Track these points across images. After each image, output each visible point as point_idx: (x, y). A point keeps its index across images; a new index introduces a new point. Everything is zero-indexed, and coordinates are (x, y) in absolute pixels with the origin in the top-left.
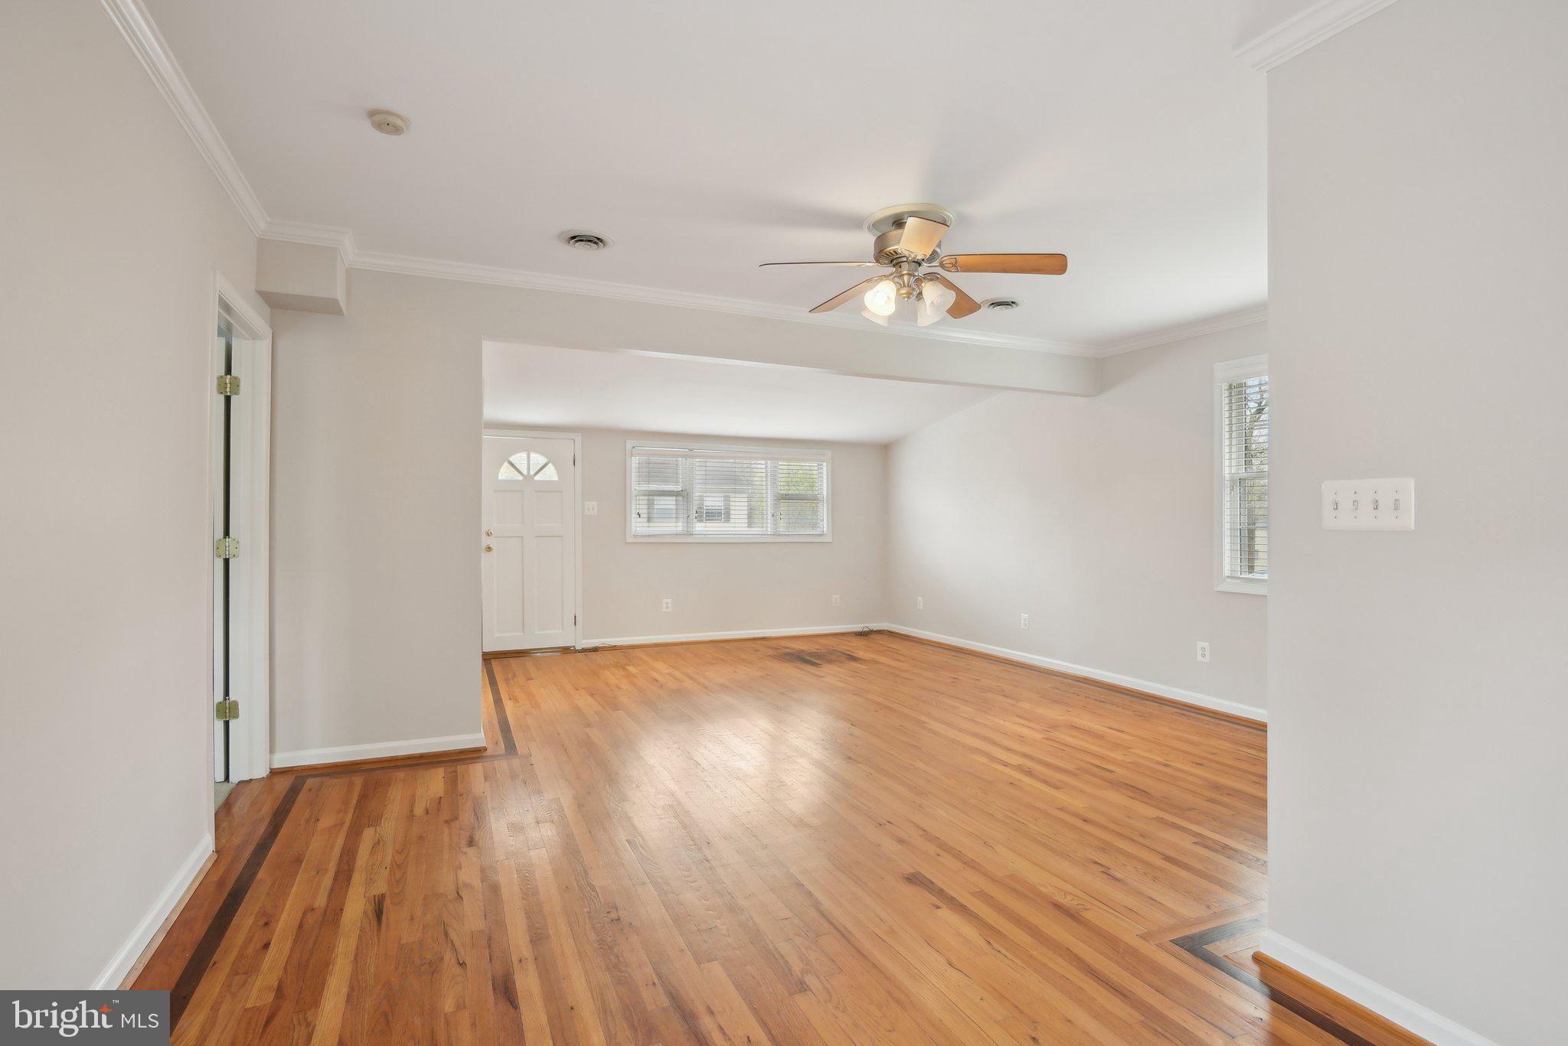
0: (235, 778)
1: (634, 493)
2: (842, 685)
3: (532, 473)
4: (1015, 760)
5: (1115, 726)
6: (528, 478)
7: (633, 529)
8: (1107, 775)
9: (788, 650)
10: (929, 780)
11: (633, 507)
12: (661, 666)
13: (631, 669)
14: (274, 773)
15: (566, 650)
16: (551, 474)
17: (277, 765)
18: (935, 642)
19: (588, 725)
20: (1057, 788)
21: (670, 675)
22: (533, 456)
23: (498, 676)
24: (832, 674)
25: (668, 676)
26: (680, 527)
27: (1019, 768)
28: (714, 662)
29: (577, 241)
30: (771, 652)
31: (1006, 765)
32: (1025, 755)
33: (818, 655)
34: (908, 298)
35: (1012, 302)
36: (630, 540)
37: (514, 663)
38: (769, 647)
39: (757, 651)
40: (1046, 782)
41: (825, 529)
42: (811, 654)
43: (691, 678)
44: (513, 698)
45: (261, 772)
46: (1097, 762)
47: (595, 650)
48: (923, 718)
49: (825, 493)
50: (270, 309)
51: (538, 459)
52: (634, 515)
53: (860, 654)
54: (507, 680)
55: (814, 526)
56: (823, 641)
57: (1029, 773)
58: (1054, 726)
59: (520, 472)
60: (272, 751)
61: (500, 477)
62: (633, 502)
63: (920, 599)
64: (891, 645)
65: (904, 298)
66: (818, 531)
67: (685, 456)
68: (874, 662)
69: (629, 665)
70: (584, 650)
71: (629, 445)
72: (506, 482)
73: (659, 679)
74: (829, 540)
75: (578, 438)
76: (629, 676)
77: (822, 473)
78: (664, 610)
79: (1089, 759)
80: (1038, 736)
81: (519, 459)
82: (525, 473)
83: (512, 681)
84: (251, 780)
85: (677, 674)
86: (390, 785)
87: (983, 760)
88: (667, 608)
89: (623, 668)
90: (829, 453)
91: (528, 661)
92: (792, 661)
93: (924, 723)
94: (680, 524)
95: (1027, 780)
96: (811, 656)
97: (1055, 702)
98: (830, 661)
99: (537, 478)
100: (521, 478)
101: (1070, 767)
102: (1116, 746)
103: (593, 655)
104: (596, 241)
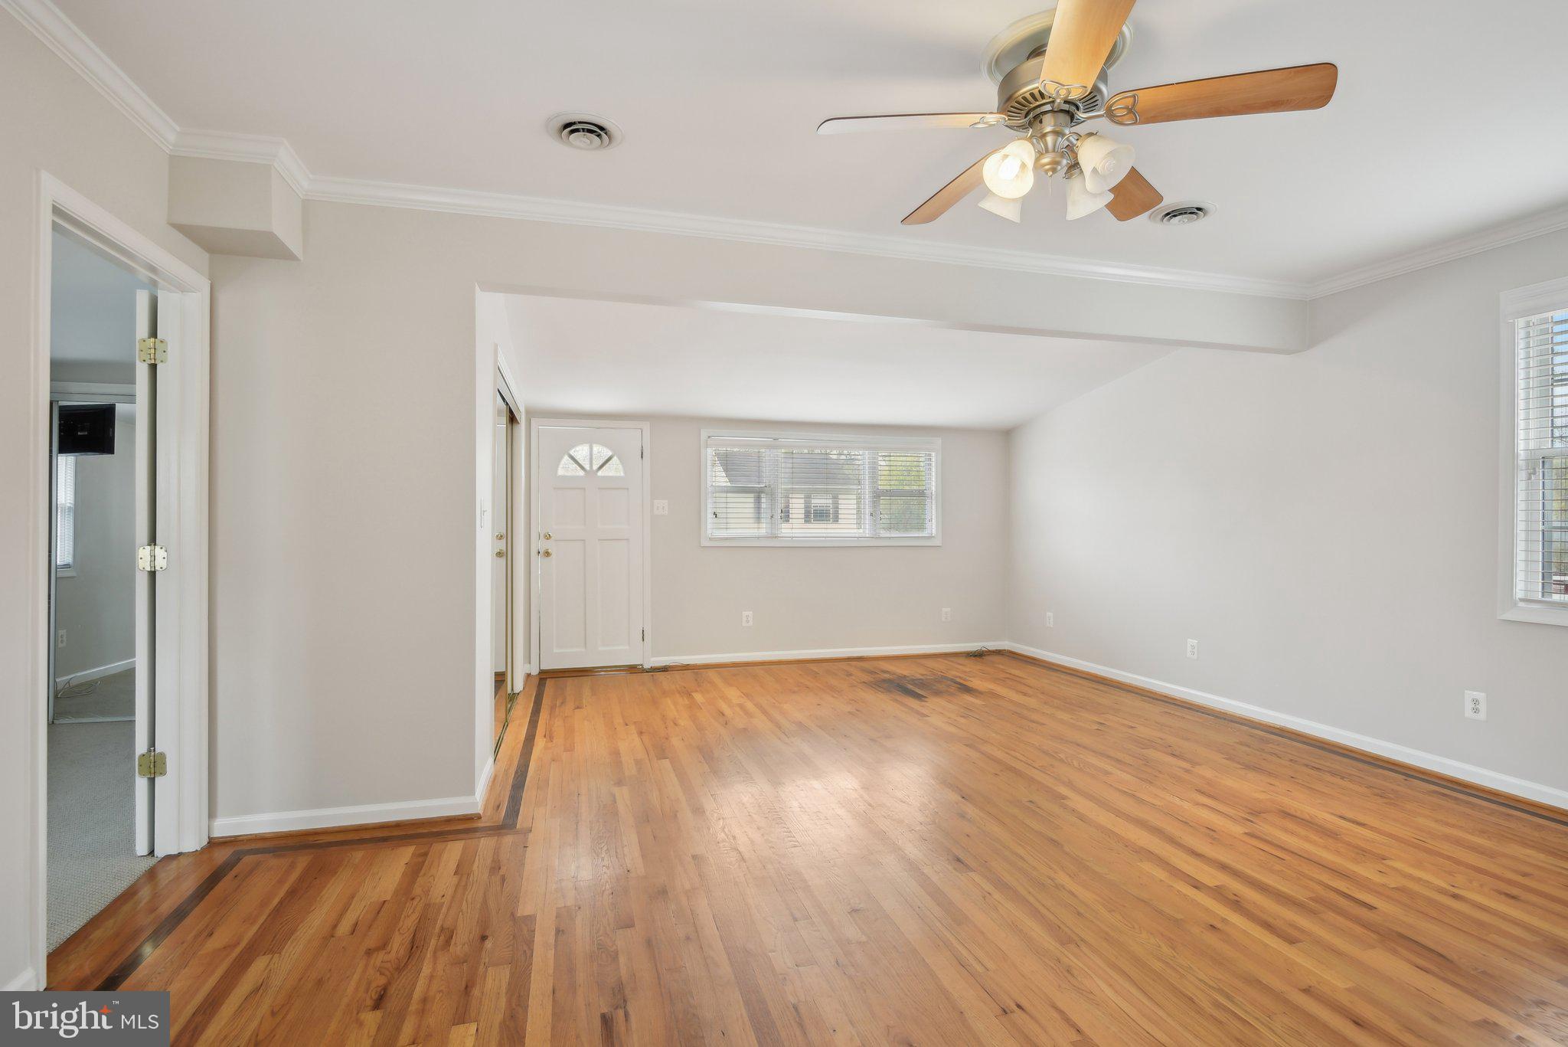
0: (160, 852)
1: (710, 489)
2: (952, 729)
3: (595, 467)
4: (1211, 877)
5: (1350, 815)
6: (590, 474)
7: (709, 532)
8: (1363, 912)
9: (887, 676)
10: (1079, 914)
11: (709, 506)
12: (733, 694)
13: (698, 697)
14: (213, 844)
15: (633, 669)
16: (614, 470)
17: (217, 833)
18: (1069, 669)
19: (619, 783)
20: (1292, 941)
21: (741, 706)
22: (596, 448)
23: (546, 702)
24: (939, 712)
25: (737, 709)
26: (763, 529)
27: (1218, 893)
28: (796, 689)
29: (573, 132)
30: (867, 678)
31: (1197, 885)
32: (1224, 867)
33: (922, 684)
34: (1054, 170)
35: (1199, 209)
36: (705, 543)
37: (570, 683)
38: (864, 670)
39: (850, 675)
40: (1268, 926)
41: (934, 531)
42: (914, 682)
43: (765, 712)
44: (549, 736)
45: (192, 843)
46: (1341, 885)
47: (665, 669)
48: (1063, 790)
49: (934, 488)
50: (207, 255)
51: (602, 452)
52: (710, 516)
53: (976, 683)
54: (553, 708)
55: (921, 527)
56: (930, 663)
57: (1236, 904)
58: (1256, 812)
59: (582, 468)
60: (212, 815)
61: (561, 472)
62: (709, 501)
63: (1049, 614)
64: (1014, 671)
65: (1046, 171)
66: (925, 534)
67: (769, 447)
68: (993, 695)
69: (696, 691)
70: (654, 670)
71: (704, 434)
72: (564, 477)
73: (726, 714)
74: (937, 542)
75: (646, 426)
76: (693, 706)
77: (930, 465)
78: (744, 625)
79: (1325, 878)
80: (1238, 830)
81: (581, 452)
82: (587, 467)
83: (557, 709)
84: (180, 854)
85: (749, 705)
86: (336, 873)
87: (1160, 874)
88: (748, 622)
89: (689, 695)
90: (938, 441)
91: (586, 681)
92: (890, 691)
93: (1064, 798)
94: (764, 525)
95: (1235, 919)
96: (915, 685)
97: (1248, 767)
98: (937, 693)
99: (600, 473)
100: (581, 473)
101: (1301, 895)
102: (1362, 853)
103: (661, 676)
104: (597, 130)
